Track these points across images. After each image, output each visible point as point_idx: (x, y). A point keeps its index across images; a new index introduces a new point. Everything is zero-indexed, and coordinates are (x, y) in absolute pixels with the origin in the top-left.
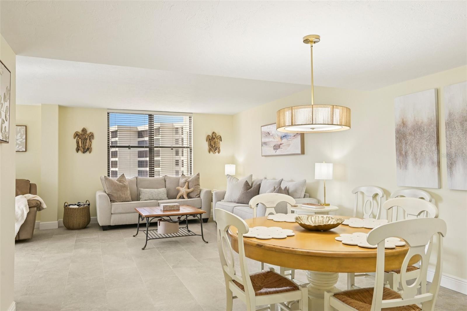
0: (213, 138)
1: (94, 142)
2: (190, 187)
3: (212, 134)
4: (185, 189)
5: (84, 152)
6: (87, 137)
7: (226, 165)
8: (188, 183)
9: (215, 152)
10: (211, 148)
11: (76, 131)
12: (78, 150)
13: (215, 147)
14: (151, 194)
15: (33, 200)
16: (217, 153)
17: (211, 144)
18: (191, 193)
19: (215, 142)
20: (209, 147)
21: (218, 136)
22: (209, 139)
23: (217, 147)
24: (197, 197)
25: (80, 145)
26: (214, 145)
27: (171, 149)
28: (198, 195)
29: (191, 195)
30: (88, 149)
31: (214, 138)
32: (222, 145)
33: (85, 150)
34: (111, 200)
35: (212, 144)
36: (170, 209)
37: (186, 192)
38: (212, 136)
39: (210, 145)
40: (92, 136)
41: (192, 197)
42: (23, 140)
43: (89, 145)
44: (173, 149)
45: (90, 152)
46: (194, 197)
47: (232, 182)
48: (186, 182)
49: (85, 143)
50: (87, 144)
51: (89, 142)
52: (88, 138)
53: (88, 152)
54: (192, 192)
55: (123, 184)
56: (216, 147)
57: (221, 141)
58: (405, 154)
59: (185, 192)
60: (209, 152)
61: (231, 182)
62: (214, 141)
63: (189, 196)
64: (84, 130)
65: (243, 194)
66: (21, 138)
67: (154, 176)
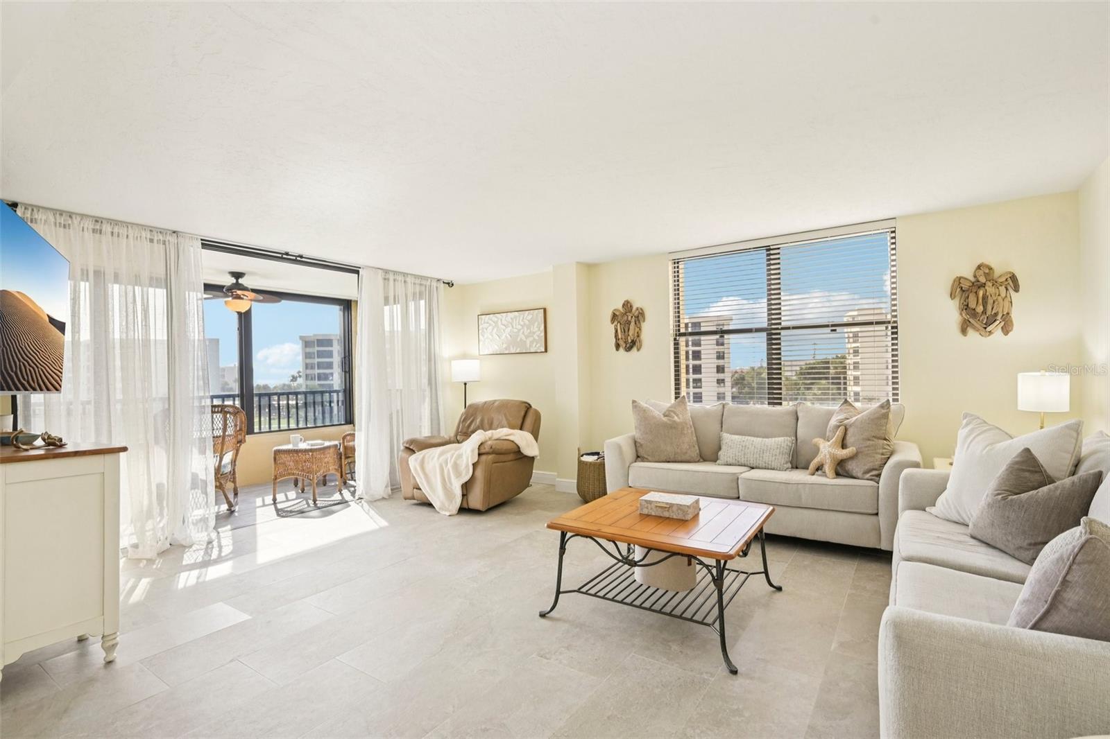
0: (977, 285)
1: (645, 326)
2: (849, 444)
3: (976, 270)
4: (830, 446)
5: (629, 349)
6: (630, 318)
7: (1020, 376)
8: (846, 430)
9: (989, 329)
10: (967, 317)
11: (616, 308)
12: (618, 346)
13: (984, 312)
14: (742, 450)
15: (506, 440)
16: (998, 333)
17: (967, 305)
18: (850, 463)
19: (985, 298)
20: (961, 314)
21: (1000, 276)
22: (959, 290)
23: (996, 314)
24: (868, 476)
25: (620, 337)
26: (980, 309)
27: (832, 330)
28: (875, 473)
29: (852, 466)
30: (633, 342)
31: (983, 285)
32: (1020, 306)
33: (628, 345)
34: (639, 455)
35: (972, 305)
36: (659, 513)
37: (833, 457)
38: (975, 276)
39: (966, 307)
40: (640, 316)
41: (854, 475)
42: (541, 332)
43: (633, 335)
44: (835, 330)
45: (638, 350)
46: (860, 475)
47: (968, 447)
48: (839, 426)
49: (626, 330)
50: (631, 333)
51: (635, 329)
52: (633, 320)
53: (635, 349)
54: (852, 458)
55: (669, 420)
56: (989, 313)
57: (1016, 289)
59: (828, 456)
60: (964, 331)
61: (966, 446)
62: (981, 293)
63: (841, 469)
64: (627, 305)
65: (990, 506)
66: (539, 330)
67: (780, 404)
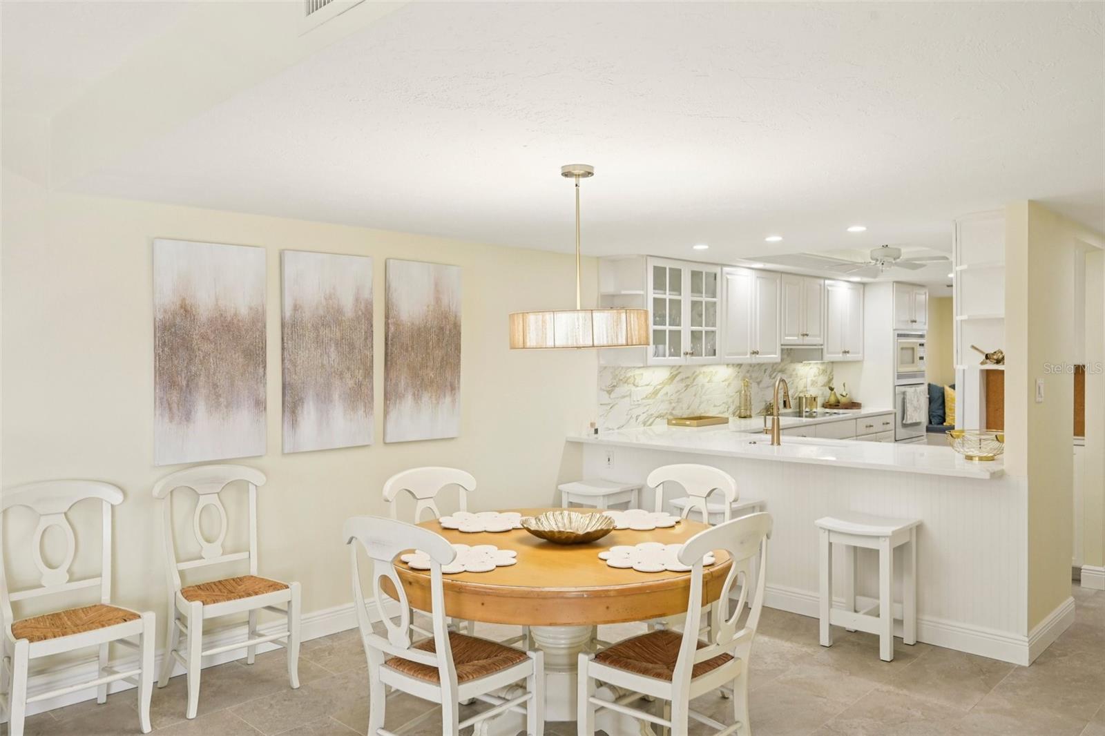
58: (188, 385)
